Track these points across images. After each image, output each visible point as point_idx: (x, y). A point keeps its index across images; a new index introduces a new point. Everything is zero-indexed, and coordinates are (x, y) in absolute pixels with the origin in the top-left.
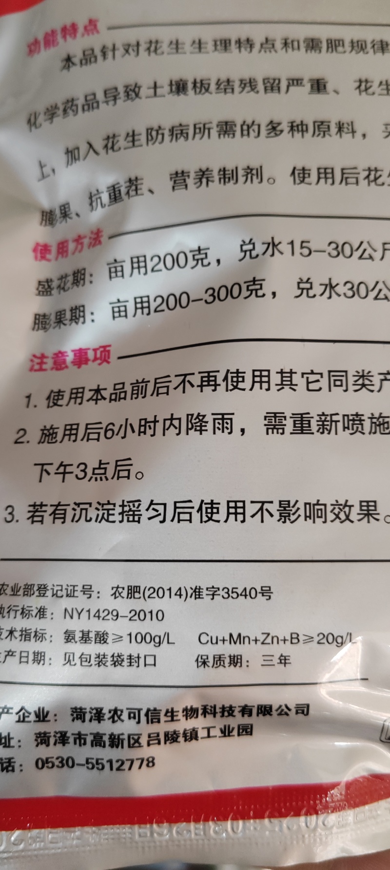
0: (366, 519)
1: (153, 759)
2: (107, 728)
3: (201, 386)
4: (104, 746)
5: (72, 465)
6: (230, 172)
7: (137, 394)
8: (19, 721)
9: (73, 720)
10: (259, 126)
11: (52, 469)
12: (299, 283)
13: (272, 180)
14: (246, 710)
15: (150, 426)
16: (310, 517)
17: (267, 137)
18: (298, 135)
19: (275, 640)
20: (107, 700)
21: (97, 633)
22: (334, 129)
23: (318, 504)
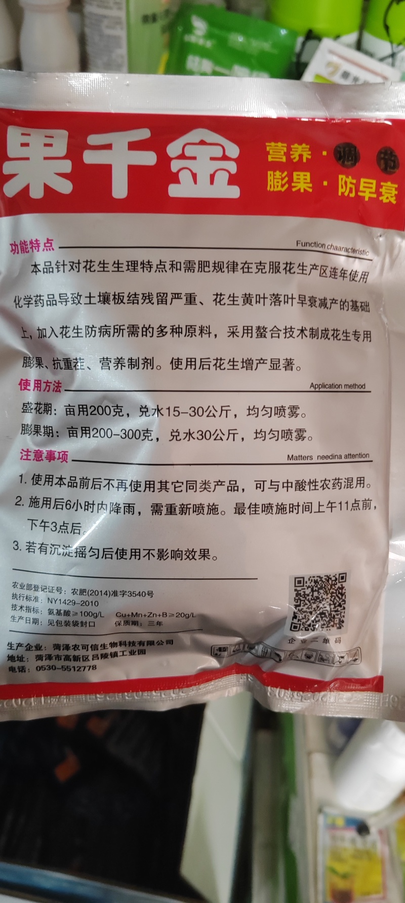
0: (203, 558)
1: (96, 666)
2: (71, 653)
3: (118, 488)
4: (71, 661)
5: (48, 522)
6: (135, 361)
7: (83, 486)
8: (27, 650)
9: (54, 649)
10: (153, 328)
11: (38, 523)
12: (172, 433)
13: (159, 368)
14: (141, 643)
15: (90, 507)
16: (174, 557)
17: (157, 337)
18: (176, 335)
19: (155, 615)
20: (71, 641)
21: (65, 611)
22: (198, 332)
23: (178, 551)
